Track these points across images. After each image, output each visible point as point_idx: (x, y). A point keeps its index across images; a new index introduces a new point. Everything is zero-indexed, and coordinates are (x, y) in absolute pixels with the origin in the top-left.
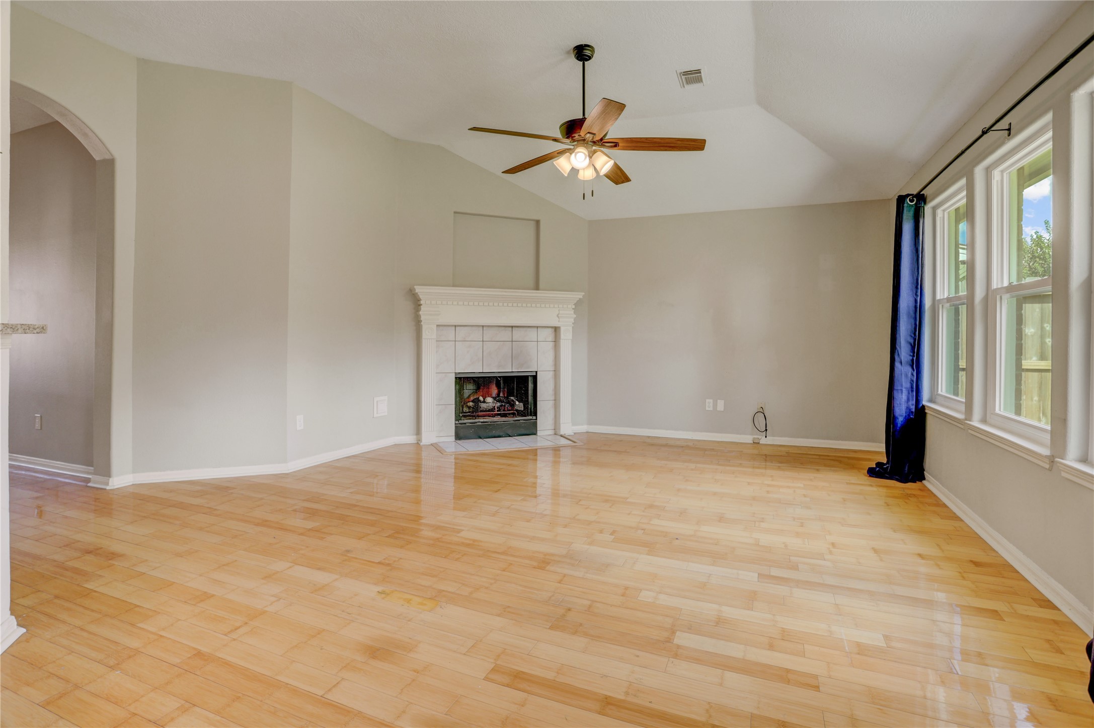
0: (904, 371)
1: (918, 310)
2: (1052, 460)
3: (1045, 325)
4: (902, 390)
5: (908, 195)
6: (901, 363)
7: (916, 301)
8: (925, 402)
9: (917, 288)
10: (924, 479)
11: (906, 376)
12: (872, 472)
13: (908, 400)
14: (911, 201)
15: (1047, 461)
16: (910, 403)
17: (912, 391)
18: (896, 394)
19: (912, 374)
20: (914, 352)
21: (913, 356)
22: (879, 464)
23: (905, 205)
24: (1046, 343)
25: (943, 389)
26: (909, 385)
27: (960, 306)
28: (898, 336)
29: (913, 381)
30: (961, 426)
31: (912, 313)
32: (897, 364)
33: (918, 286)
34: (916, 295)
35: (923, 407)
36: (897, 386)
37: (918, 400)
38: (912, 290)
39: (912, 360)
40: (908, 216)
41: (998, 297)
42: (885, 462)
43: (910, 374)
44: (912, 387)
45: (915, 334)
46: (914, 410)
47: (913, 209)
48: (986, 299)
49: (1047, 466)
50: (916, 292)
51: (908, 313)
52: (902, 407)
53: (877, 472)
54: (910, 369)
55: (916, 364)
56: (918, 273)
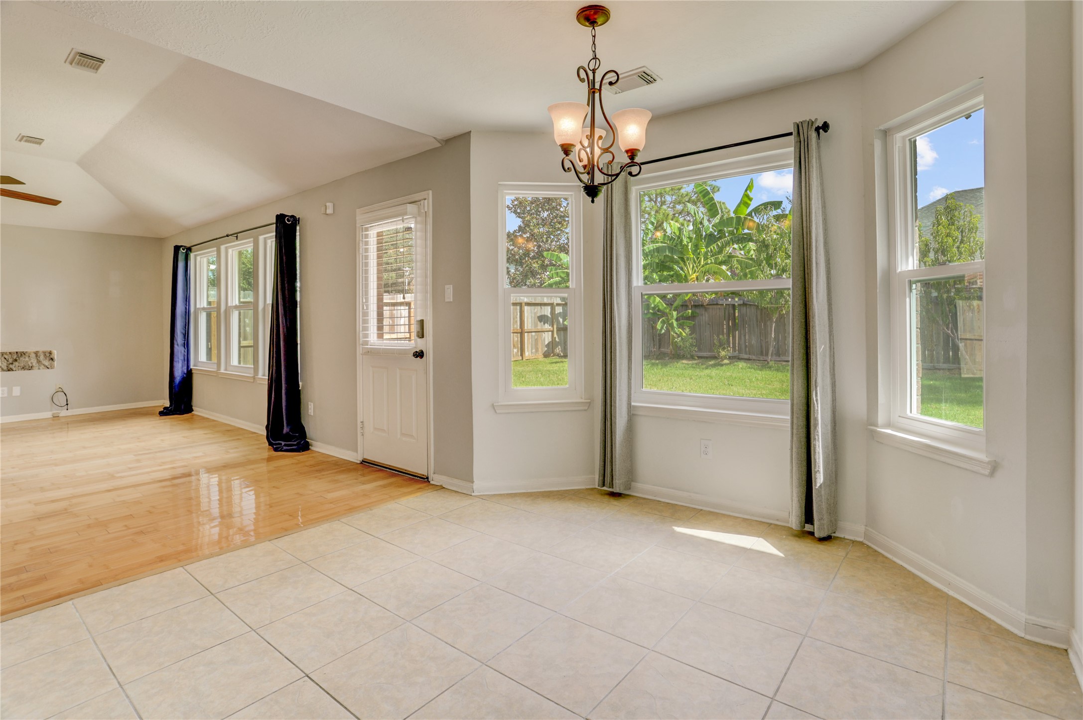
0: (179, 350)
1: (187, 313)
2: (254, 378)
3: (246, 320)
4: (178, 361)
5: (182, 246)
6: (178, 345)
7: (186, 308)
8: (192, 367)
9: (186, 301)
10: (193, 411)
11: (181, 352)
12: (162, 414)
13: (182, 366)
14: (184, 250)
15: (252, 378)
16: (184, 368)
17: (185, 361)
18: (175, 364)
19: (185, 351)
20: (185, 339)
21: (185, 341)
22: (165, 408)
23: (180, 252)
24: (246, 330)
25: (203, 357)
26: (182, 358)
27: (212, 312)
28: (175, 329)
29: (185, 355)
30: (215, 375)
31: (184, 316)
32: (176, 346)
33: (187, 299)
34: (186, 305)
35: (191, 369)
36: (176, 359)
37: (188, 366)
38: (184, 302)
39: (185, 343)
40: (181, 258)
41: (231, 310)
42: (169, 406)
43: (183, 351)
44: (184, 359)
45: (186, 328)
46: (186, 372)
47: (185, 254)
48: (226, 311)
49: (252, 381)
50: (186, 303)
51: (182, 316)
52: (179, 373)
53: (165, 412)
54: (183, 348)
55: (186, 345)
56: (187, 291)
